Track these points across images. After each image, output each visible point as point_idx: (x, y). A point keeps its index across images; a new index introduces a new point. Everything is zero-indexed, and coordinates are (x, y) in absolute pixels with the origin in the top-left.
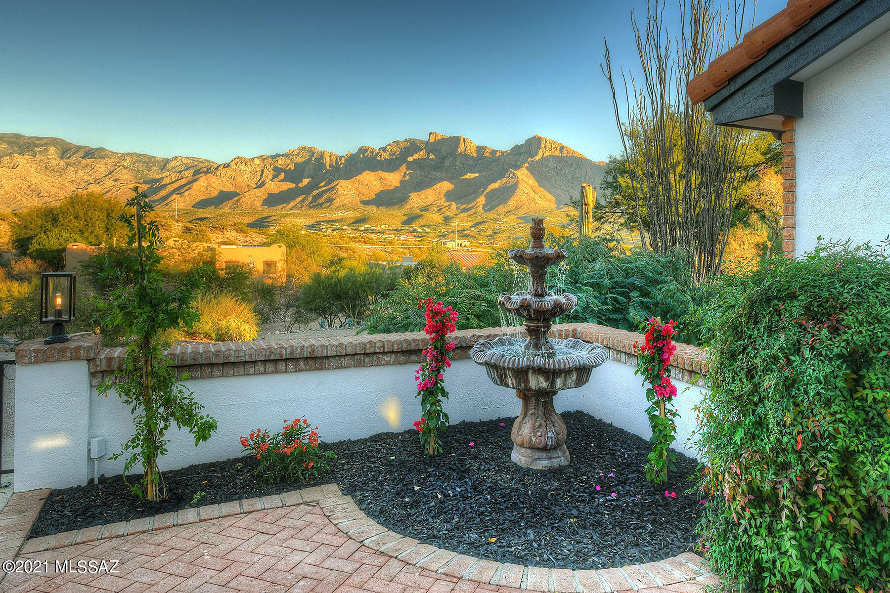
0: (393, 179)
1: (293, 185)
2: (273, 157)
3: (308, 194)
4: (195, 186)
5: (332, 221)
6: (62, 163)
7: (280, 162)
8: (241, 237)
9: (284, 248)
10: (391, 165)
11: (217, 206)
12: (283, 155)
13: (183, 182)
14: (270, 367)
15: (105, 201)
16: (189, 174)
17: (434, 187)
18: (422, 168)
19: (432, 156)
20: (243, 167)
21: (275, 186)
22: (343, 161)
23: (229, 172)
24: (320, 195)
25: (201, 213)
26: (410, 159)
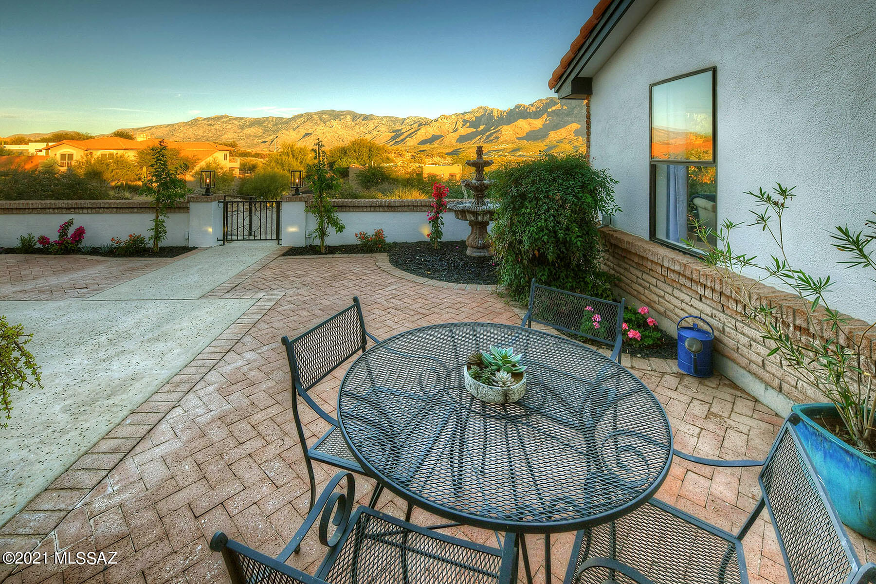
0: (538, 123)
1: (475, 130)
2: (462, 114)
3: (483, 135)
4: (419, 132)
5: (498, 150)
6: (353, 124)
7: (467, 117)
8: (442, 160)
9: (461, 166)
10: (536, 115)
11: (431, 143)
12: (468, 113)
13: (412, 131)
14: (373, 209)
15: (368, 143)
16: (416, 126)
17: (567, 127)
18: (558, 115)
19: (565, 107)
20: (445, 121)
21: (464, 131)
22: (505, 114)
23: (437, 124)
24: (491, 135)
25: (422, 147)
26: (550, 110)
